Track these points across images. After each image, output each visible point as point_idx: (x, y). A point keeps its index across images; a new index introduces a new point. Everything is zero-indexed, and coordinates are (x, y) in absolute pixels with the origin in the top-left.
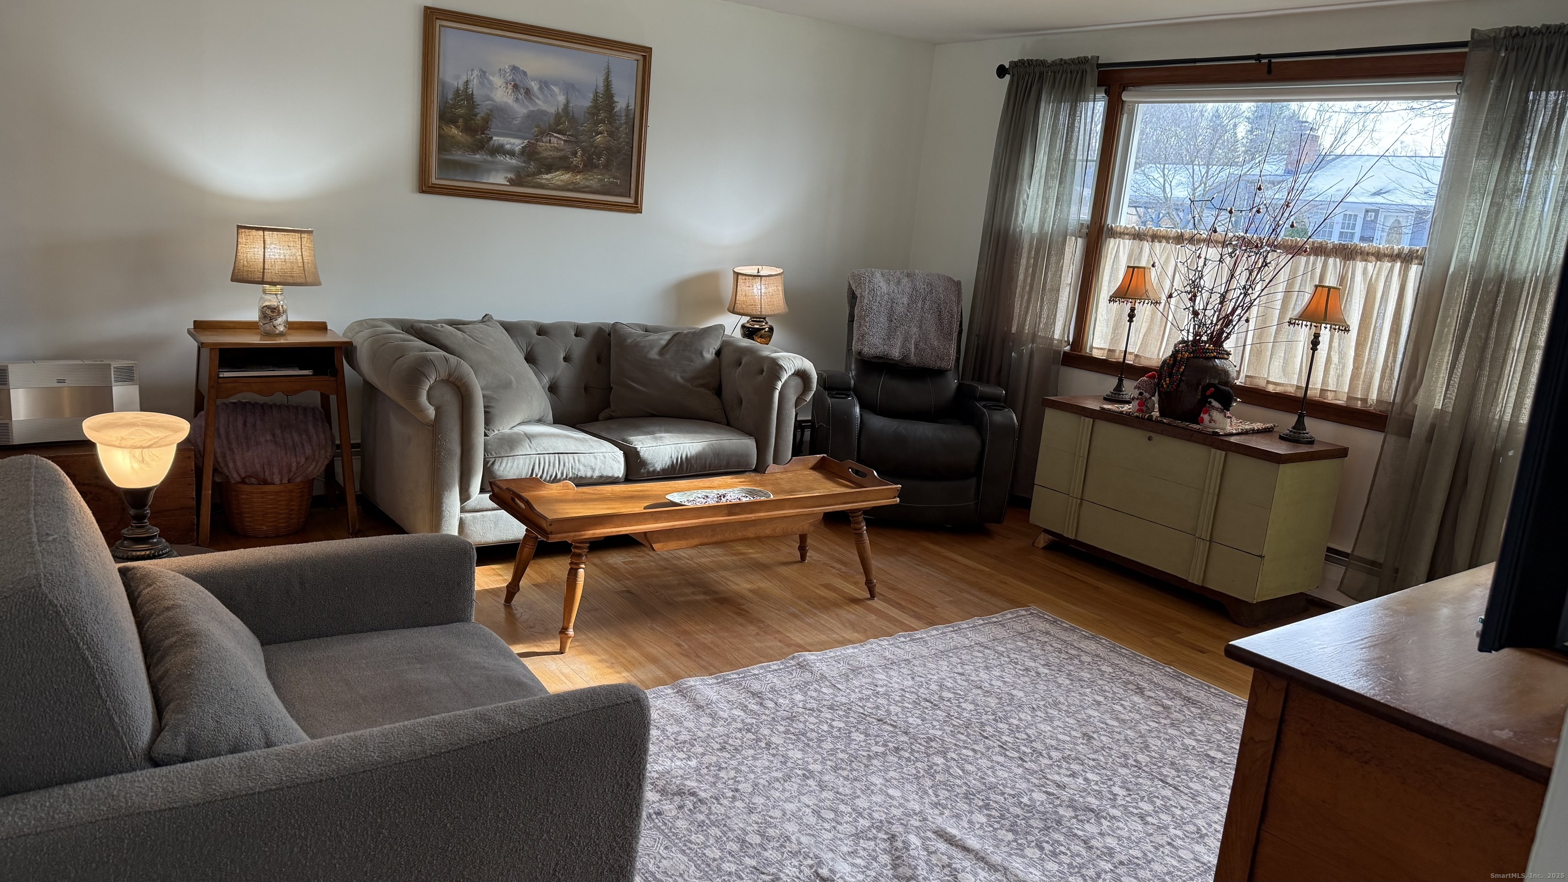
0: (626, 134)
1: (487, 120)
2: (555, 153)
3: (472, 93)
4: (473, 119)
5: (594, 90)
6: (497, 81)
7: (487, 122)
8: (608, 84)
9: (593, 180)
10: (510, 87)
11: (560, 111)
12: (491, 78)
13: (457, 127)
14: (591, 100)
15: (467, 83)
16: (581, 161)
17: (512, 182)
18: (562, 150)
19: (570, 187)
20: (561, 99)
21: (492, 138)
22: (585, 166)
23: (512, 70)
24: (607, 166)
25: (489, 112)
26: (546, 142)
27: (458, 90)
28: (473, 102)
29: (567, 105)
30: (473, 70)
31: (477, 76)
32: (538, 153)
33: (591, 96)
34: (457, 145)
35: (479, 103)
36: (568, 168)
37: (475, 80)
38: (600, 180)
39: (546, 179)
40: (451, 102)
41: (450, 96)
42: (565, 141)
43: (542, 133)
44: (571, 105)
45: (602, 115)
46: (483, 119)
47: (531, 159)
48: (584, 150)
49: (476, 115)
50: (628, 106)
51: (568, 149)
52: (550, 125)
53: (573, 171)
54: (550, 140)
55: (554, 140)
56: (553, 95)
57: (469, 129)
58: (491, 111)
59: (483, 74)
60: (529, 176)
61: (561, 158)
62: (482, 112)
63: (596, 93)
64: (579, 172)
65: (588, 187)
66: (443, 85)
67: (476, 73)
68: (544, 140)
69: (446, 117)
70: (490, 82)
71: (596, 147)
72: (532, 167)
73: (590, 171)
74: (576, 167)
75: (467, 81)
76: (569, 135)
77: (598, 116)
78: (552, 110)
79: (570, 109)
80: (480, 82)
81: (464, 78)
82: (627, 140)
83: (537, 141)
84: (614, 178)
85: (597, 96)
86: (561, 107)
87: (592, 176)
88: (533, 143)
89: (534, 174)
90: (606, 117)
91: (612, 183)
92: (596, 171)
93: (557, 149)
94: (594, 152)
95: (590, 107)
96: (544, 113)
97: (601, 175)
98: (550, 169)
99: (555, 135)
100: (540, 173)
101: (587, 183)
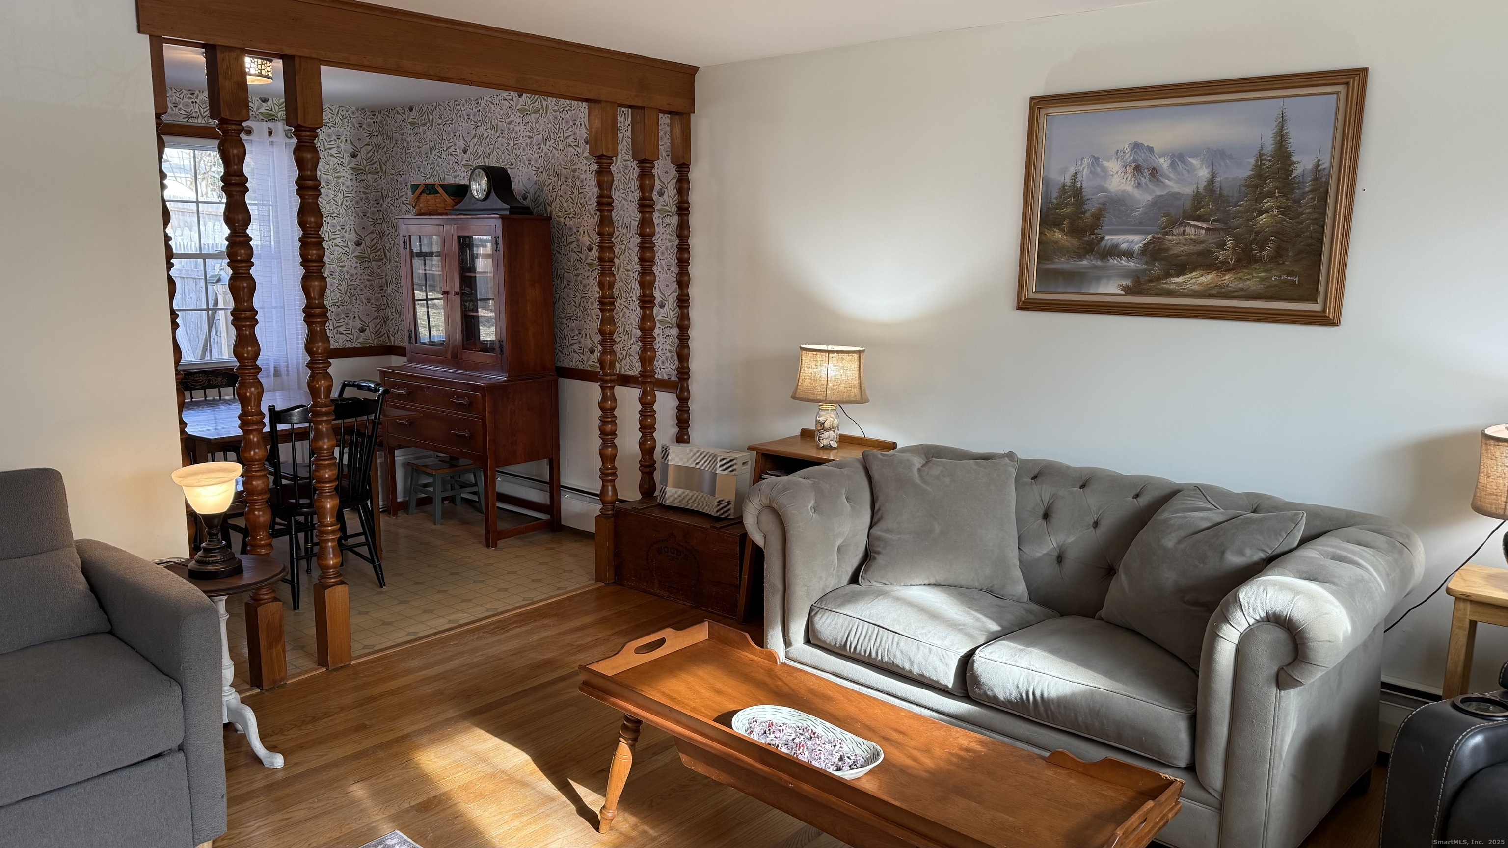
0: (1314, 207)
1: (1098, 217)
2: (1192, 247)
3: (1081, 187)
4: (1081, 218)
5: (1256, 152)
6: (1113, 166)
7: (1098, 219)
8: (1281, 139)
9: (1252, 280)
10: (1130, 170)
11: (1201, 190)
12: (1106, 164)
13: (1062, 230)
14: (1251, 167)
15: (1075, 175)
16: (1232, 254)
17: (1128, 291)
18: (1202, 242)
19: (1214, 292)
20: (1204, 173)
21: (1104, 237)
22: (1239, 260)
23: (1132, 149)
24: (1278, 256)
25: (1101, 206)
26: (1178, 234)
27: (1064, 185)
28: (1082, 197)
29: (1211, 181)
30: (1082, 159)
31: (1088, 164)
32: (1167, 250)
33: (1252, 161)
34: (1062, 250)
35: (1089, 197)
36: (1209, 267)
37: (1085, 170)
38: (1263, 280)
39: (1175, 283)
40: (1055, 201)
41: (1055, 194)
42: (1207, 229)
43: (1173, 223)
44: (1218, 179)
45: (1270, 185)
46: (1093, 215)
47: (1155, 259)
48: (1237, 239)
49: (1084, 213)
50: (1318, 165)
51: (1212, 240)
52: (1184, 211)
53: (1218, 269)
54: (1184, 231)
55: (1189, 230)
56: (1191, 170)
57: (1076, 231)
58: (1104, 204)
59: (1096, 159)
60: (1151, 281)
61: (1199, 254)
62: (1091, 208)
63: (1261, 155)
64: (1228, 271)
65: (1242, 290)
66: (1047, 182)
67: (1086, 161)
68: (1175, 231)
69: (1049, 220)
70: (1104, 170)
71: (1258, 233)
72: (1157, 268)
73: (1247, 267)
74: (1224, 263)
75: (1076, 173)
76: (1215, 221)
77: (1262, 187)
78: (1188, 190)
79: (1217, 184)
80: (1091, 172)
81: (1072, 170)
82: (1316, 216)
83: (1165, 233)
84: (1288, 275)
85: (1261, 160)
86: (1203, 184)
87: (1249, 274)
88: (1159, 238)
89: (1159, 279)
90: (1276, 188)
91: (1285, 282)
92: (1256, 266)
93: (1194, 242)
94: (1254, 239)
95: (1250, 177)
96: (1176, 196)
97: (1266, 271)
98: (1182, 269)
99: (1192, 223)
100: (1168, 275)
101: (1241, 285)
